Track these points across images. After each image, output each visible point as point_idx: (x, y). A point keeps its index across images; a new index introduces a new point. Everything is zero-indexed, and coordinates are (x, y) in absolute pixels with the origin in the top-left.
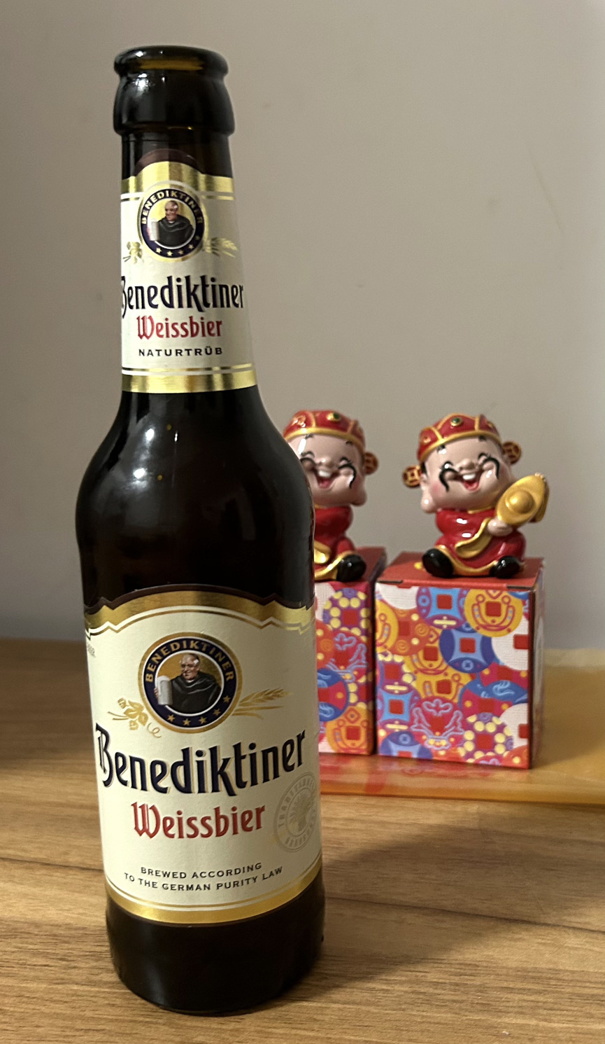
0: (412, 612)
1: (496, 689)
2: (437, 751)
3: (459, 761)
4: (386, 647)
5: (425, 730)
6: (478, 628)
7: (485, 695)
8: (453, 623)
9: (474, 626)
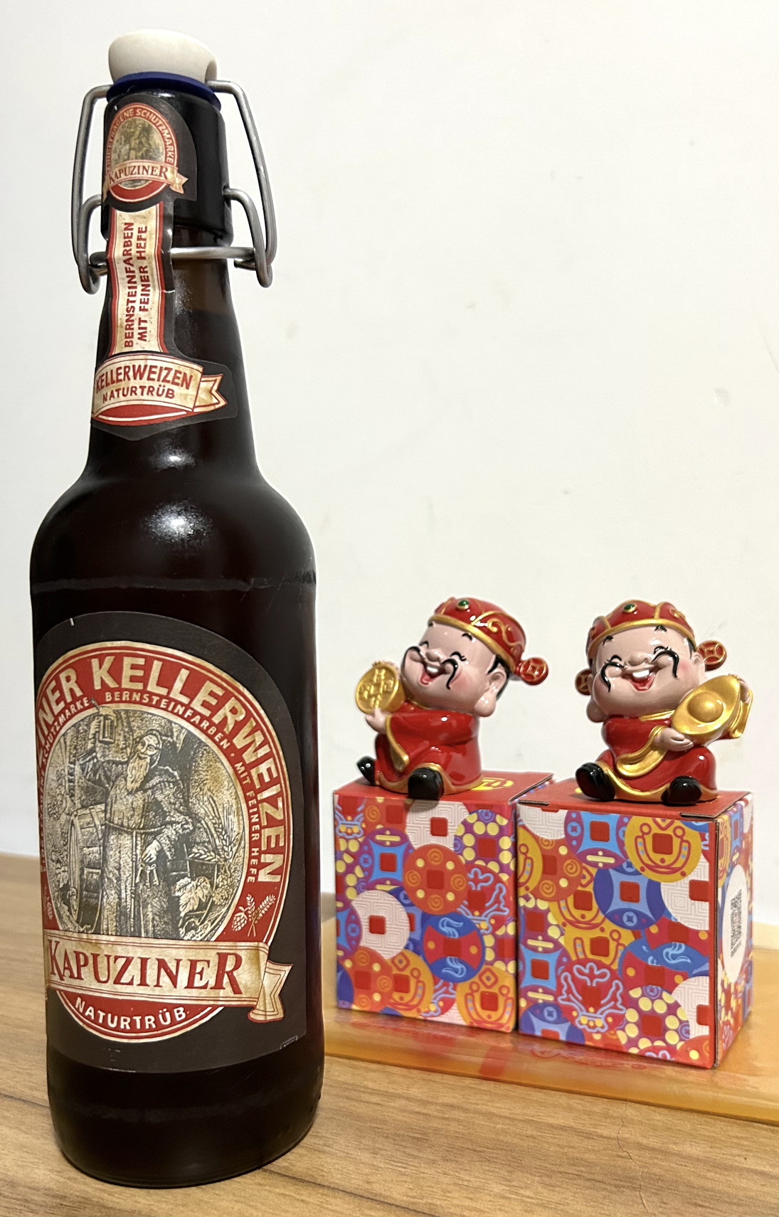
0: (559, 843)
1: (667, 953)
2: (592, 1033)
3: (620, 1049)
4: (527, 889)
5: (576, 1005)
6: (643, 869)
7: (652, 962)
8: (611, 861)
9: (637, 865)
